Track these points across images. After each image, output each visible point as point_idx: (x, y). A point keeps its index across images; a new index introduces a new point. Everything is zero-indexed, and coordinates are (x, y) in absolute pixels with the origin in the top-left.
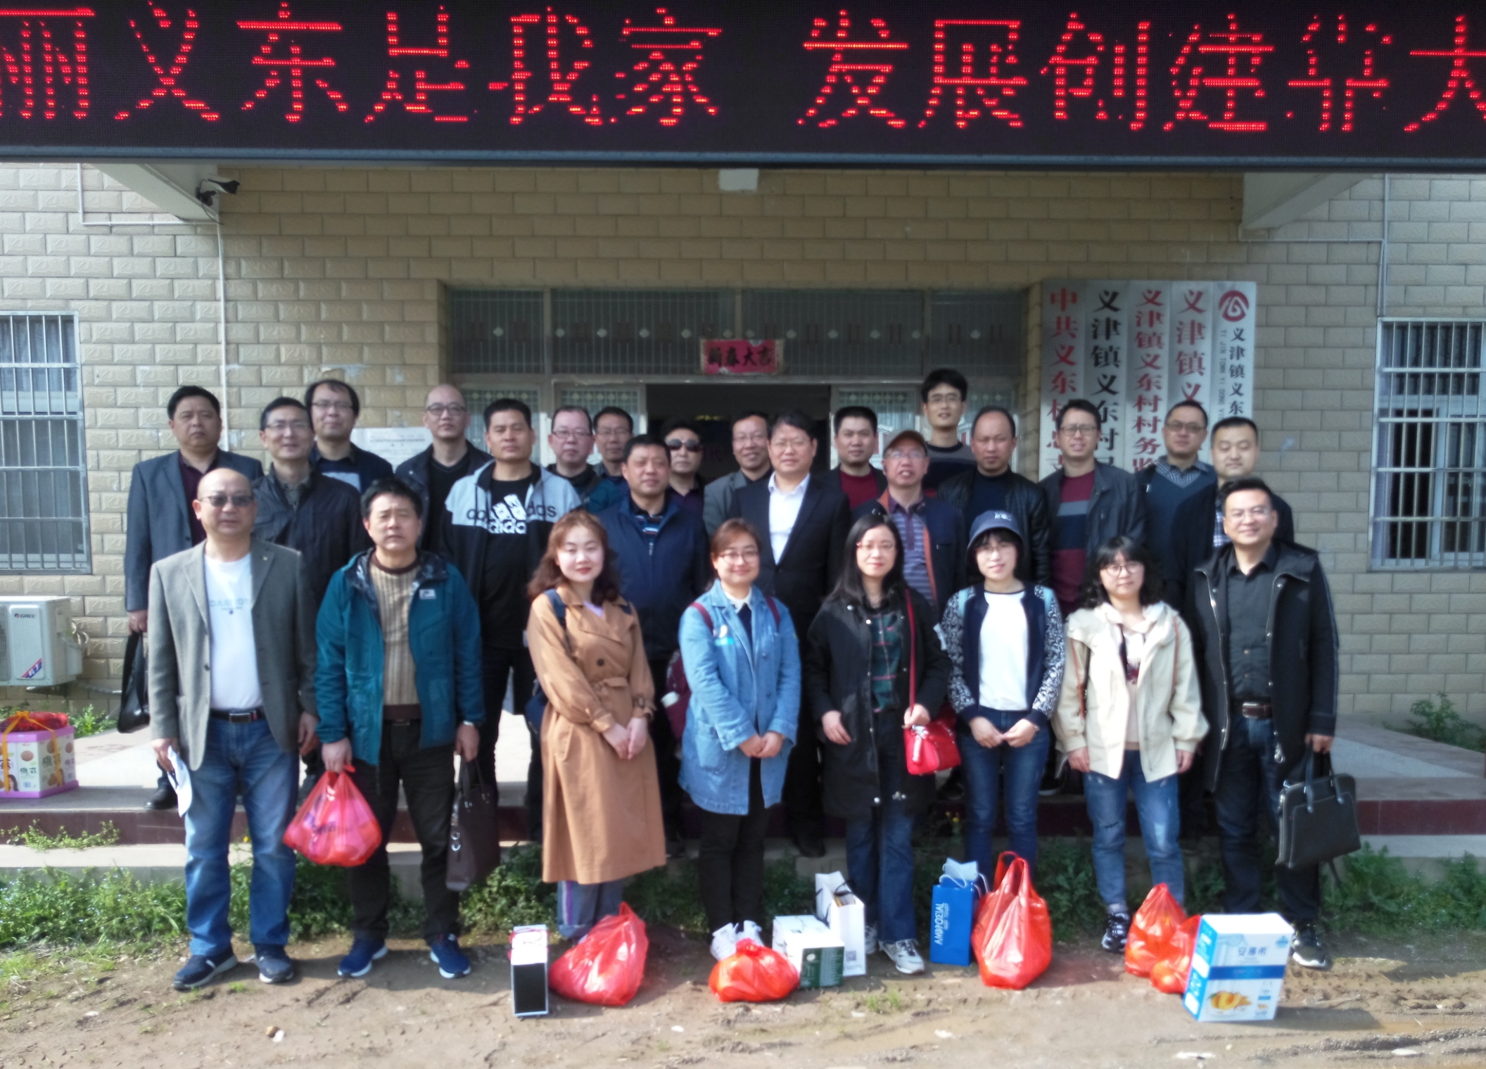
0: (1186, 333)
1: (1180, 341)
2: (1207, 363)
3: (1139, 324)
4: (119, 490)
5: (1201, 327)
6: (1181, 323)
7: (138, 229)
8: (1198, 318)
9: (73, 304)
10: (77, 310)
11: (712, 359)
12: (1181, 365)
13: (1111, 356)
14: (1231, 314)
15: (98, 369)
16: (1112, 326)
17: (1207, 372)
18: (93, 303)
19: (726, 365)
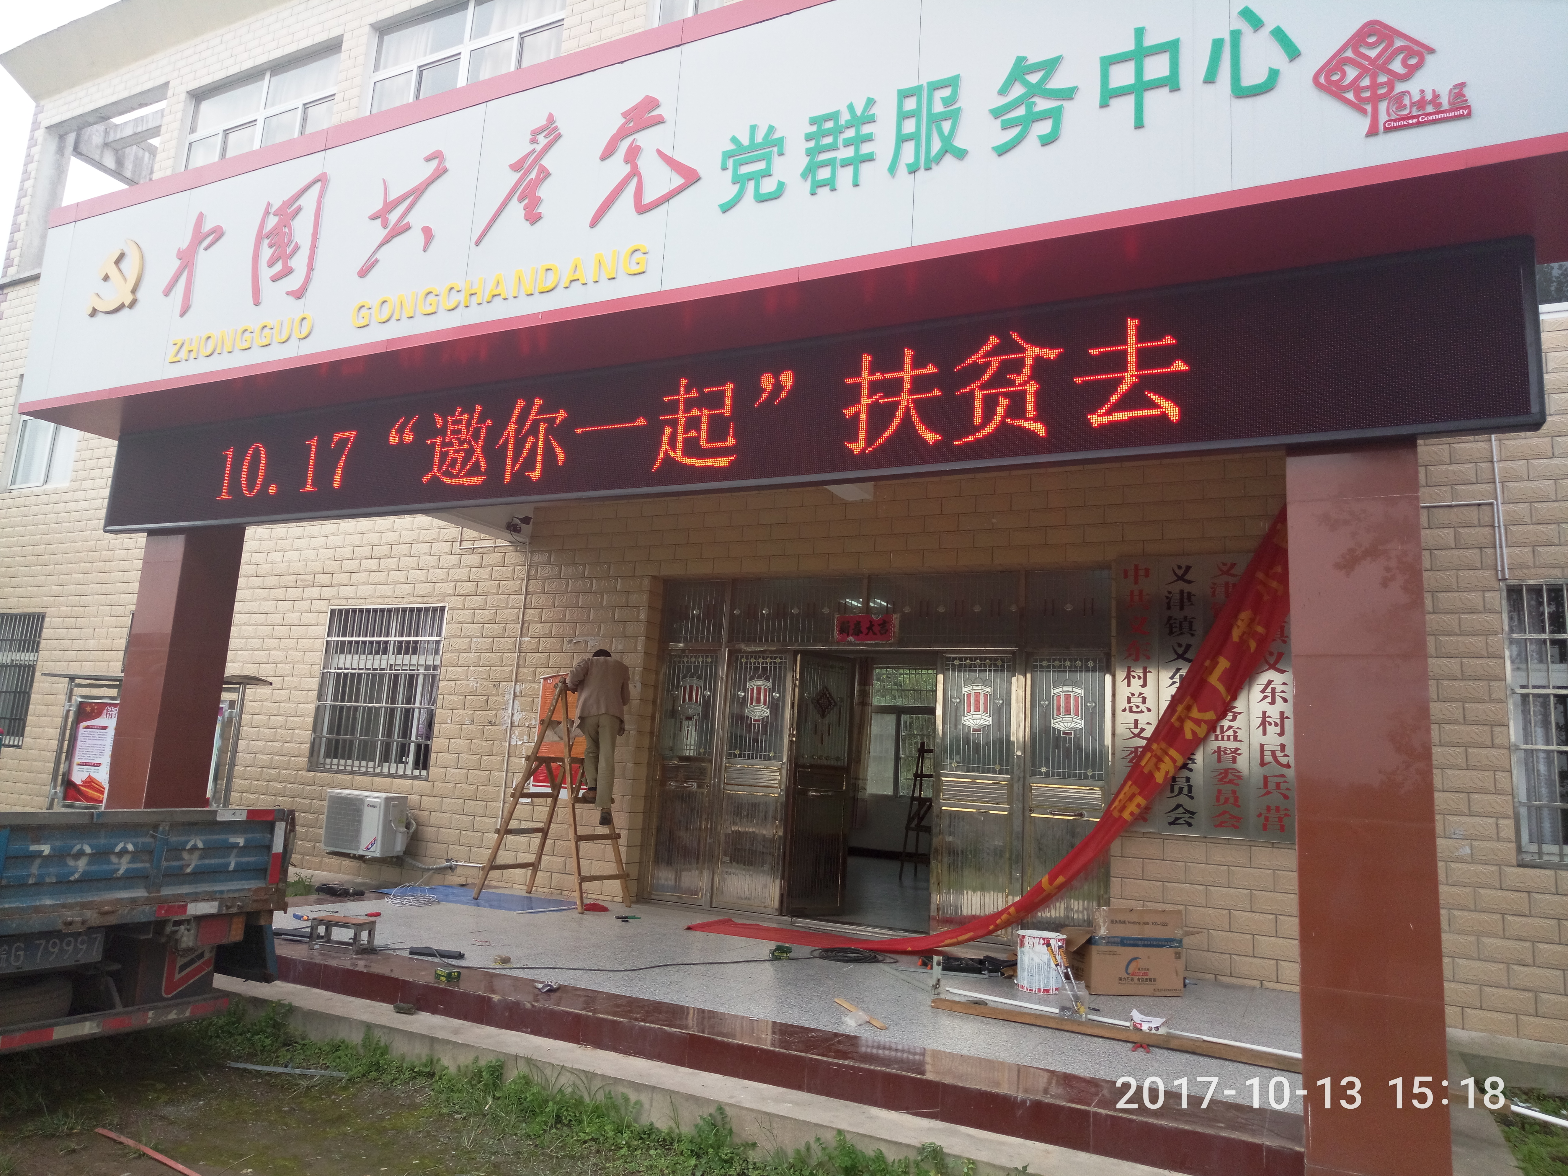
3: (1215, 596)
9: (448, 599)
10: (450, 603)
11: (843, 630)
13: (1186, 626)
15: (452, 641)
16: (1186, 599)
18: (457, 598)
19: (852, 635)
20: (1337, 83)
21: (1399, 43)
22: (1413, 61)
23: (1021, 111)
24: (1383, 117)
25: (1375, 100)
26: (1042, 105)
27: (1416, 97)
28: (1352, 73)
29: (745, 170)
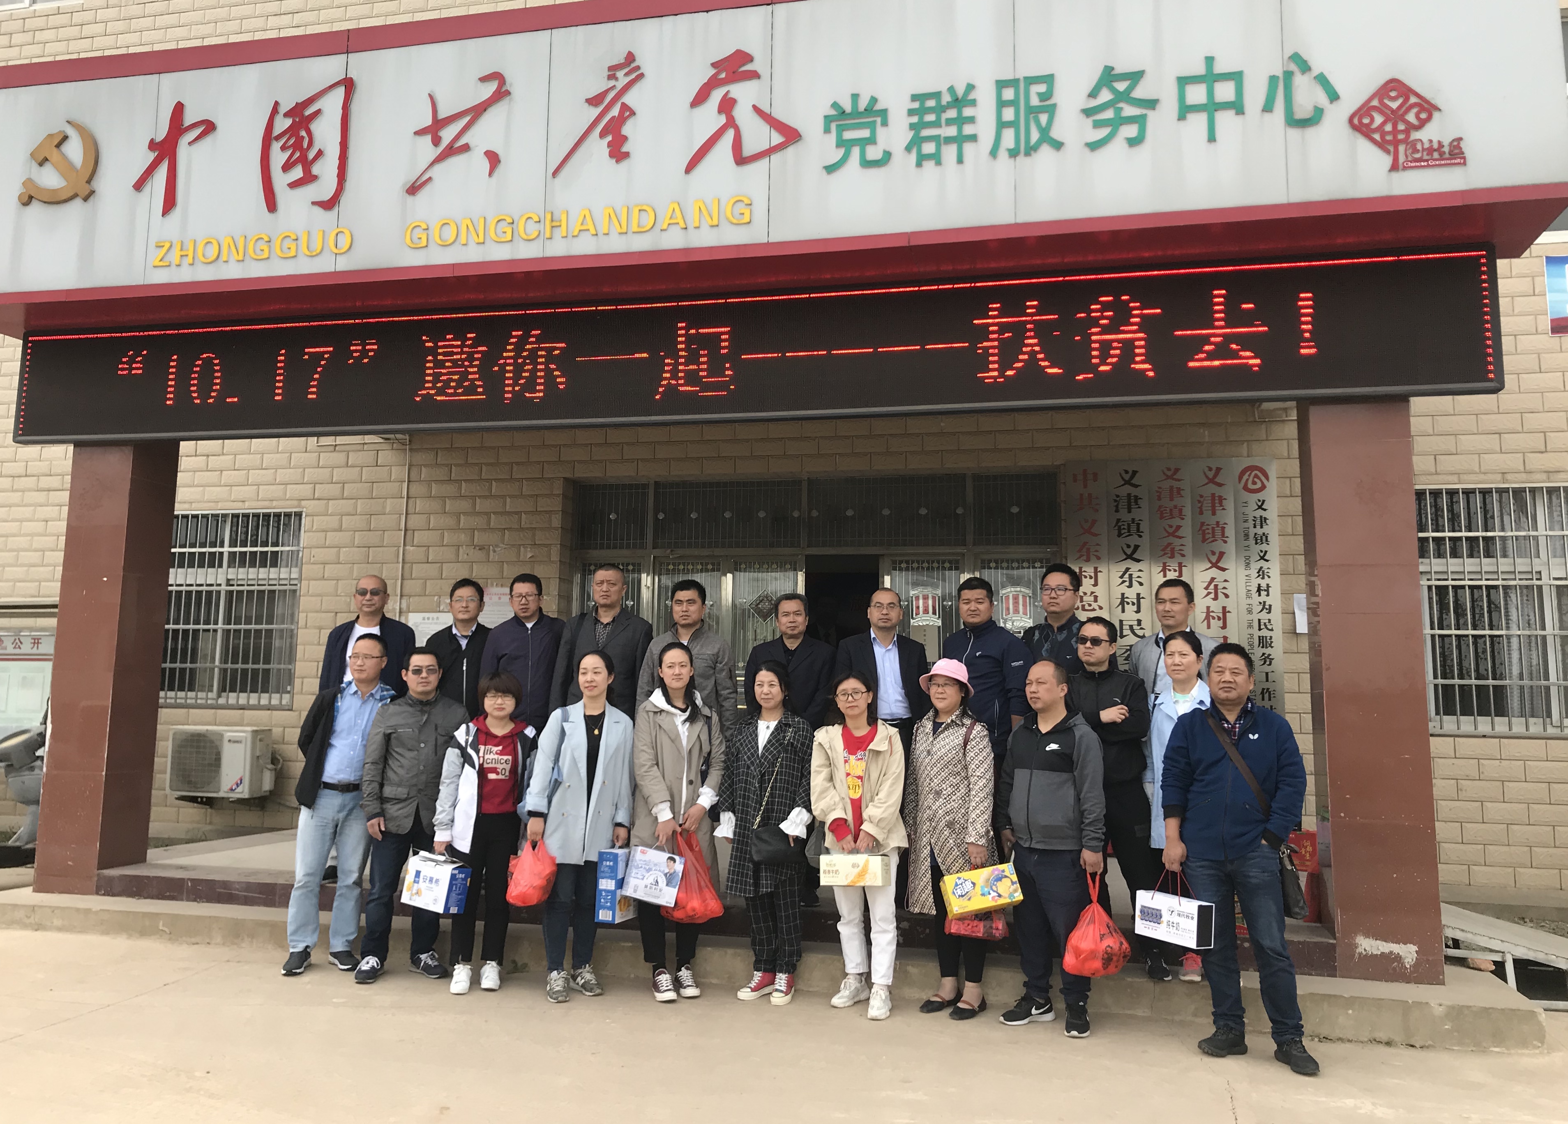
0: (1207, 505)
1: (1201, 513)
2: (1230, 532)
3: (1159, 499)
4: (319, 644)
5: (1221, 499)
6: (1201, 496)
7: (354, 447)
8: (1218, 491)
9: (303, 503)
10: (307, 507)
12: (1204, 534)
13: (1134, 528)
14: (1250, 486)
15: (314, 551)
16: (1133, 502)
17: (1231, 540)
18: (317, 502)
20: (1368, 126)
21: (1413, 100)
22: (1423, 116)
23: (1109, 114)
24: (1402, 158)
25: (1396, 143)
26: (1129, 111)
27: (1427, 145)
28: (1379, 119)
29: (848, 135)
